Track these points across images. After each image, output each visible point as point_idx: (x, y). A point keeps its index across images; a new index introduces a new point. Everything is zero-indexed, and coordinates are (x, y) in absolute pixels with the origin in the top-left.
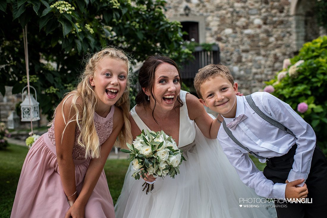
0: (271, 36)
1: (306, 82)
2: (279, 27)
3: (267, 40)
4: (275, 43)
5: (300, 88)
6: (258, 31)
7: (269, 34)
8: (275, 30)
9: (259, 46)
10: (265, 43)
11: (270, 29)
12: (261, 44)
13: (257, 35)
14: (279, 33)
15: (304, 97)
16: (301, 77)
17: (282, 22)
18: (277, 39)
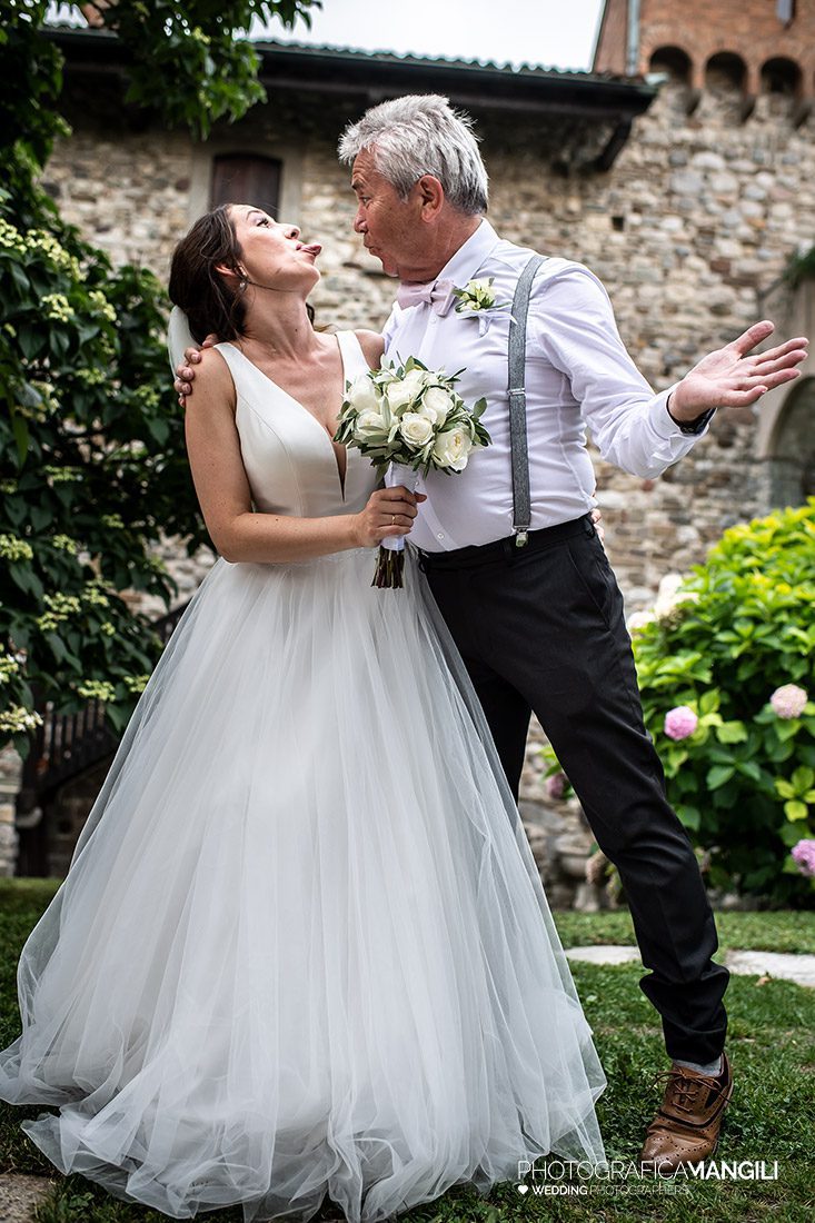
0: (688, 522)
1: (704, 644)
2: (713, 492)
3: (672, 533)
4: (697, 546)
5: (681, 662)
6: (643, 500)
7: (678, 515)
8: (699, 502)
9: (642, 554)
10: (663, 545)
11: (683, 500)
12: (648, 545)
13: (640, 515)
14: (714, 513)
15: (691, 693)
16: (687, 626)
17: (724, 479)
18: (705, 536)
